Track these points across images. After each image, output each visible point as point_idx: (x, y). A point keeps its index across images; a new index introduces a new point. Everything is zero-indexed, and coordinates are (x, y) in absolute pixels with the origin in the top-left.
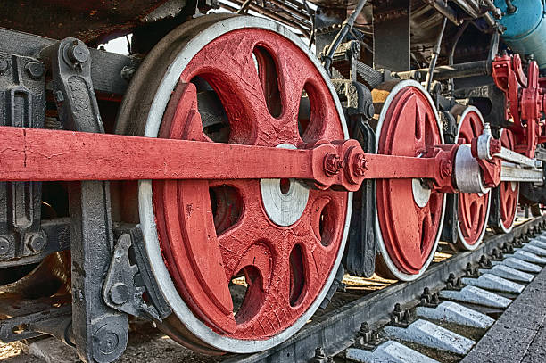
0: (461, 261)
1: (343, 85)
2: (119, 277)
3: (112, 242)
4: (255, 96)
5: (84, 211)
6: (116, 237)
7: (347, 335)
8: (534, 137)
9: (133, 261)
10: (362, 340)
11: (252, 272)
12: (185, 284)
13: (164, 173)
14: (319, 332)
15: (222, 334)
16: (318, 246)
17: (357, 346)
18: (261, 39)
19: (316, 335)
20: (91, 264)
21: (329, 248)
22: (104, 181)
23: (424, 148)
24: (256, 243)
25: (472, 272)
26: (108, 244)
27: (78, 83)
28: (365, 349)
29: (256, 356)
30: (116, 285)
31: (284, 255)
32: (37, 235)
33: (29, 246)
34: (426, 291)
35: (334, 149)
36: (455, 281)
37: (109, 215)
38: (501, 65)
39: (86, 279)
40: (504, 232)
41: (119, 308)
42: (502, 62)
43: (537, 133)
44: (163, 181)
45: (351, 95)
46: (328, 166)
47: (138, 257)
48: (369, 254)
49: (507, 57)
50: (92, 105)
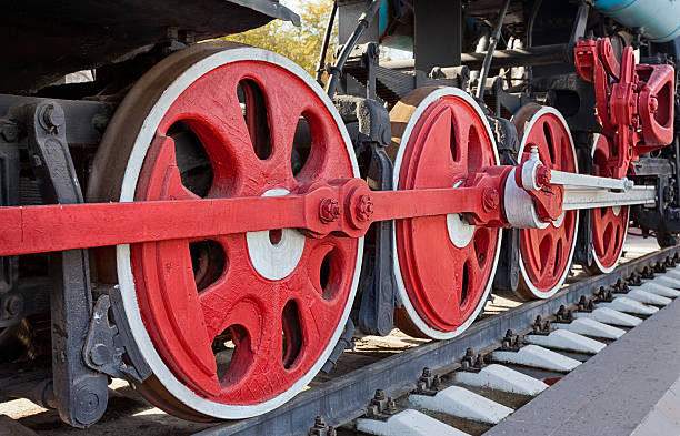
0: (529, 314)
1: (354, 103)
2: (99, 337)
3: (91, 305)
4: (240, 140)
5: (65, 275)
6: (95, 299)
7: (357, 404)
8: (626, 148)
9: (112, 322)
10: (375, 409)
11: (239, 332)
12: (166, 345)
13: (143, 236)
14: (322, 399)
15: (205, 397)
16: (318, 300)
17: (370, 416)
18: (247, 71)
19: (318, 404)
20: (73, 325)
21: (334, 302)
22: (82, 249)
23: (466, 173)
24: (242, 300)
25: (542, 328)
26: (88, 306)
27: (54, 146)
28: (378, 419)
29: (244, 423)
30: (97, 346)
31: (276, 312)
32: (15, 298)
33: (8, 309)
34: (469, 353)
35: (332, 193)
36: (513, 339)
37: (88, 276)
38: (585, 52)
39: (68, 341)
40: (602, 273)
41: (99, 369)
42: (586, 49)
43: (631, 143)
44: (141, 244)
45: (363, 118)
46: (324, 214)
47: (116, 318)
48: (385, 309)
49: (592, 42)
50: (68, 167)
